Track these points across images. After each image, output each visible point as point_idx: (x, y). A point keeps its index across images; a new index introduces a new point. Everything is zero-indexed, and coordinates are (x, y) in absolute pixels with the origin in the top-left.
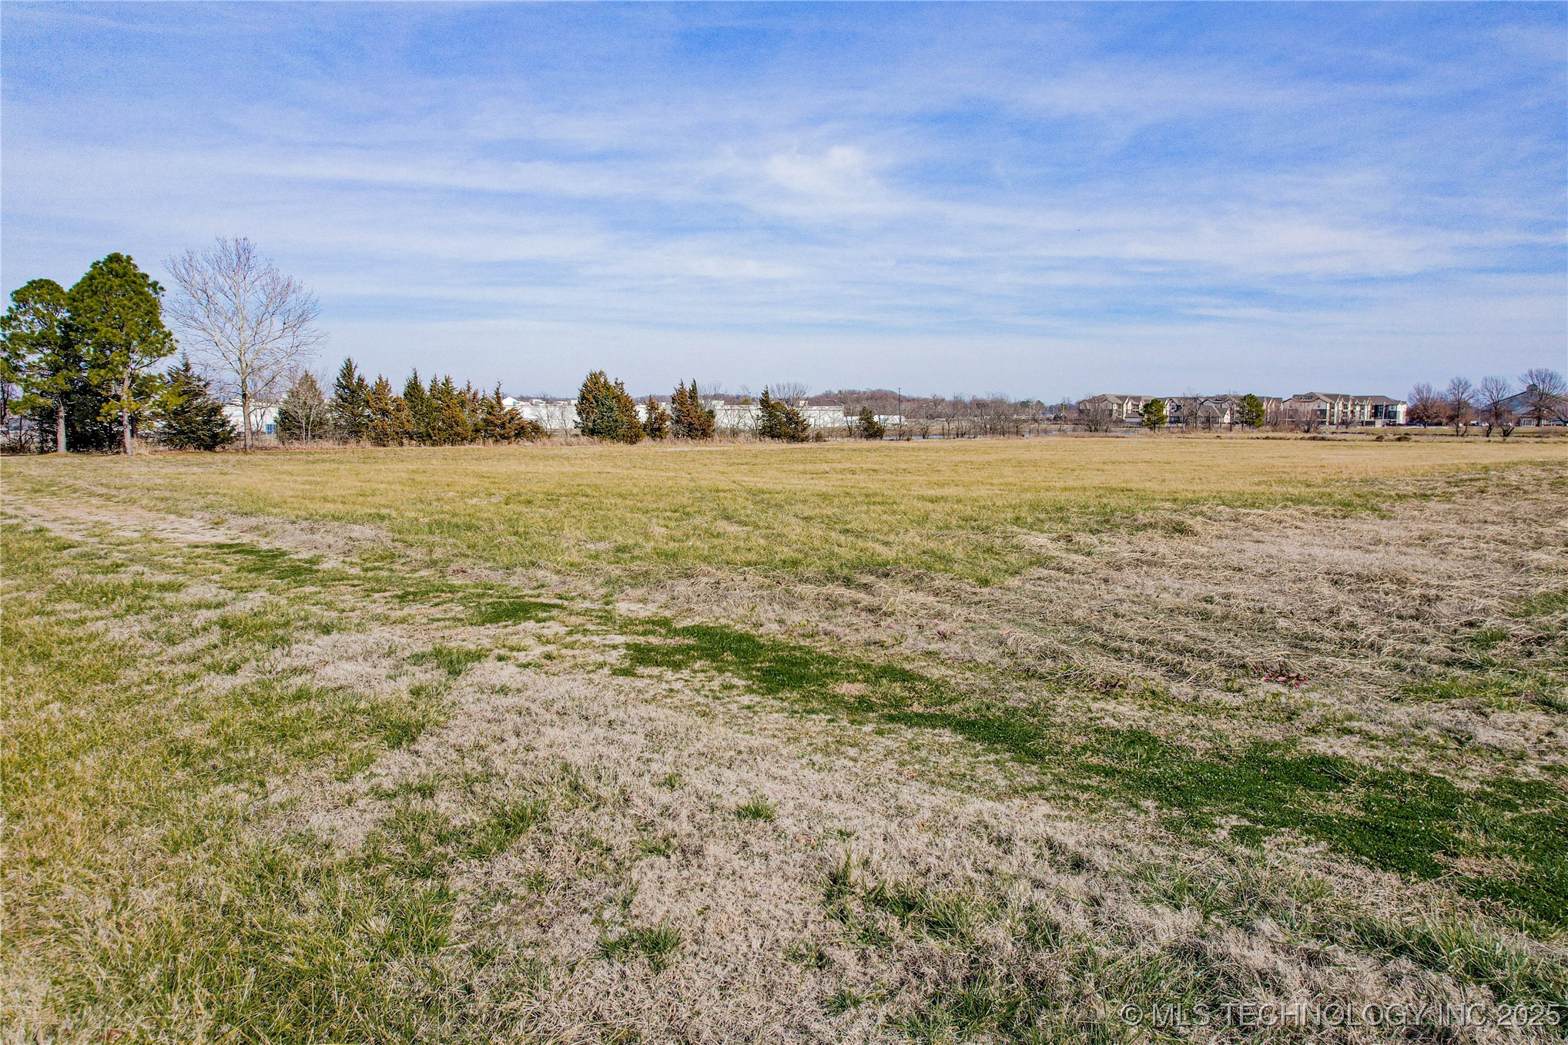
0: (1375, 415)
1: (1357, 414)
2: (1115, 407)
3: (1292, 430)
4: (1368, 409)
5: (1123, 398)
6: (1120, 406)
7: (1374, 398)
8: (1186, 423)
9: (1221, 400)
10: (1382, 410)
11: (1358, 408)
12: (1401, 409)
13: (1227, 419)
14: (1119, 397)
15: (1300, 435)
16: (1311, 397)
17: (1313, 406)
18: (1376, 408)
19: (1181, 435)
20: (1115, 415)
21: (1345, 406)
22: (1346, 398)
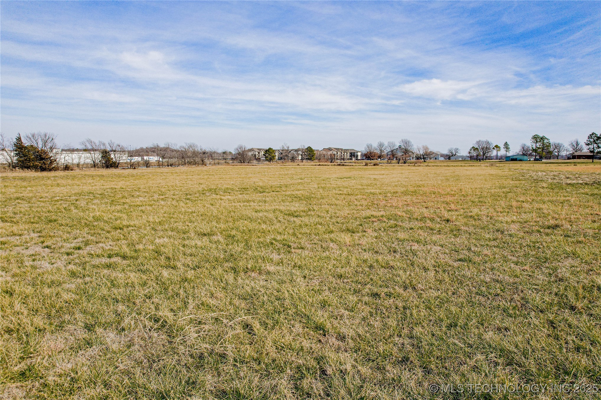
0: (351, 156)
1: (345, 156)
2: (257, 153)
3: (326, 162)
4: (348, 154)
5: (260, 150)
6: (259, 153)
7: (350, 150)
8: (285, 159)
9: (297, 151)
10: (353, 155)
11: (346, 154)
12: (359, 154)
13: (300, 157)
14: (258, 149)
15: (329, 164)
16: (330, 149)
17: (331, 152)
18: (351, 153)
19: (282, 164)
20: (257, 156)
21: (341, 153)
22: (342, 149)
